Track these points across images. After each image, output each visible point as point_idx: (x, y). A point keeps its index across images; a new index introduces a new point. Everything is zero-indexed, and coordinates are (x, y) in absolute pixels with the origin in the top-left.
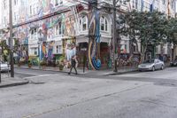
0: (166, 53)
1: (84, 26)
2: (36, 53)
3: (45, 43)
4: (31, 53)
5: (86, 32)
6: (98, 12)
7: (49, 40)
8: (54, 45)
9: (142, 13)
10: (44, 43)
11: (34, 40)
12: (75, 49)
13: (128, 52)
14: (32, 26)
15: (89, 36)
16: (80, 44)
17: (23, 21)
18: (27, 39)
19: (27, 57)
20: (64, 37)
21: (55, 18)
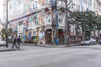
0: (97, 36)
1: (50, 21)
2: (21, 36)
5: (51, 23)
6: (57, 12)
7: (29, 28)
8: (32, 31)
9: (82, 12)
10: (27, 30)
11: (20, 29)
12: (44, 33)
13: (75, 35)
14: (20, 21)
15: (52, 25)
16: (47, 30)
17: (15, 18)
18: (17, 28)
20: (38, 26)
21: (33, 16)
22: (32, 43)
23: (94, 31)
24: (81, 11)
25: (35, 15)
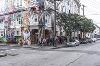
3: (9, 29)
5: (37, 23)
11: (1, 27)
12: (30, 33)
21: (17, 15)
22: (16, 43)
23: (75, 32)
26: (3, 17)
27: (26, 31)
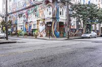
0: (98, 29)
1: (50, 13)
2: (21, 29)
3: (27, 23)
4: (19, 29)
5: (51, 16)
6: (58, 4)
7: (29, 21)
8: (32, 24)
9: (84, 5)
11: (20, 21)
13: (75, 28)
15: (53, 18)
16: (48, 23)
17: (14, 10)
18: (16, 21)
19: (17, 31)
20: (38, 19)
21: (33, 8)
22: (32, 35)
23: (95, 25)
24: (82, 3)
25: (36, 7)
26: (21, 12)
27: (41, 24)
